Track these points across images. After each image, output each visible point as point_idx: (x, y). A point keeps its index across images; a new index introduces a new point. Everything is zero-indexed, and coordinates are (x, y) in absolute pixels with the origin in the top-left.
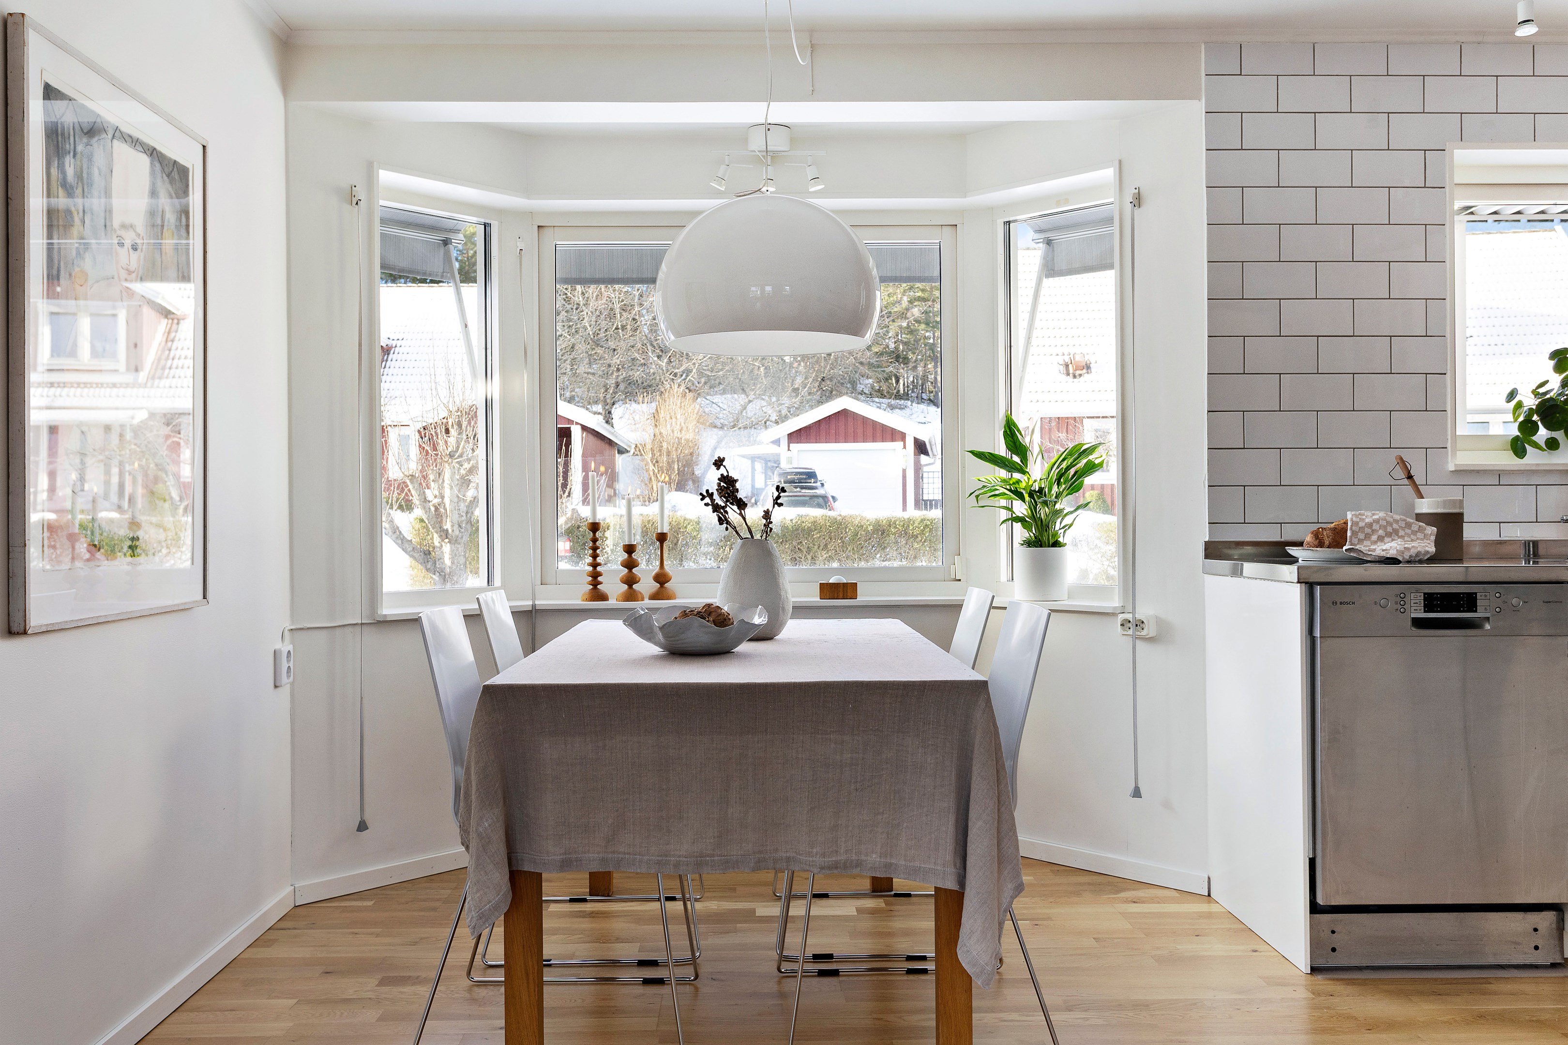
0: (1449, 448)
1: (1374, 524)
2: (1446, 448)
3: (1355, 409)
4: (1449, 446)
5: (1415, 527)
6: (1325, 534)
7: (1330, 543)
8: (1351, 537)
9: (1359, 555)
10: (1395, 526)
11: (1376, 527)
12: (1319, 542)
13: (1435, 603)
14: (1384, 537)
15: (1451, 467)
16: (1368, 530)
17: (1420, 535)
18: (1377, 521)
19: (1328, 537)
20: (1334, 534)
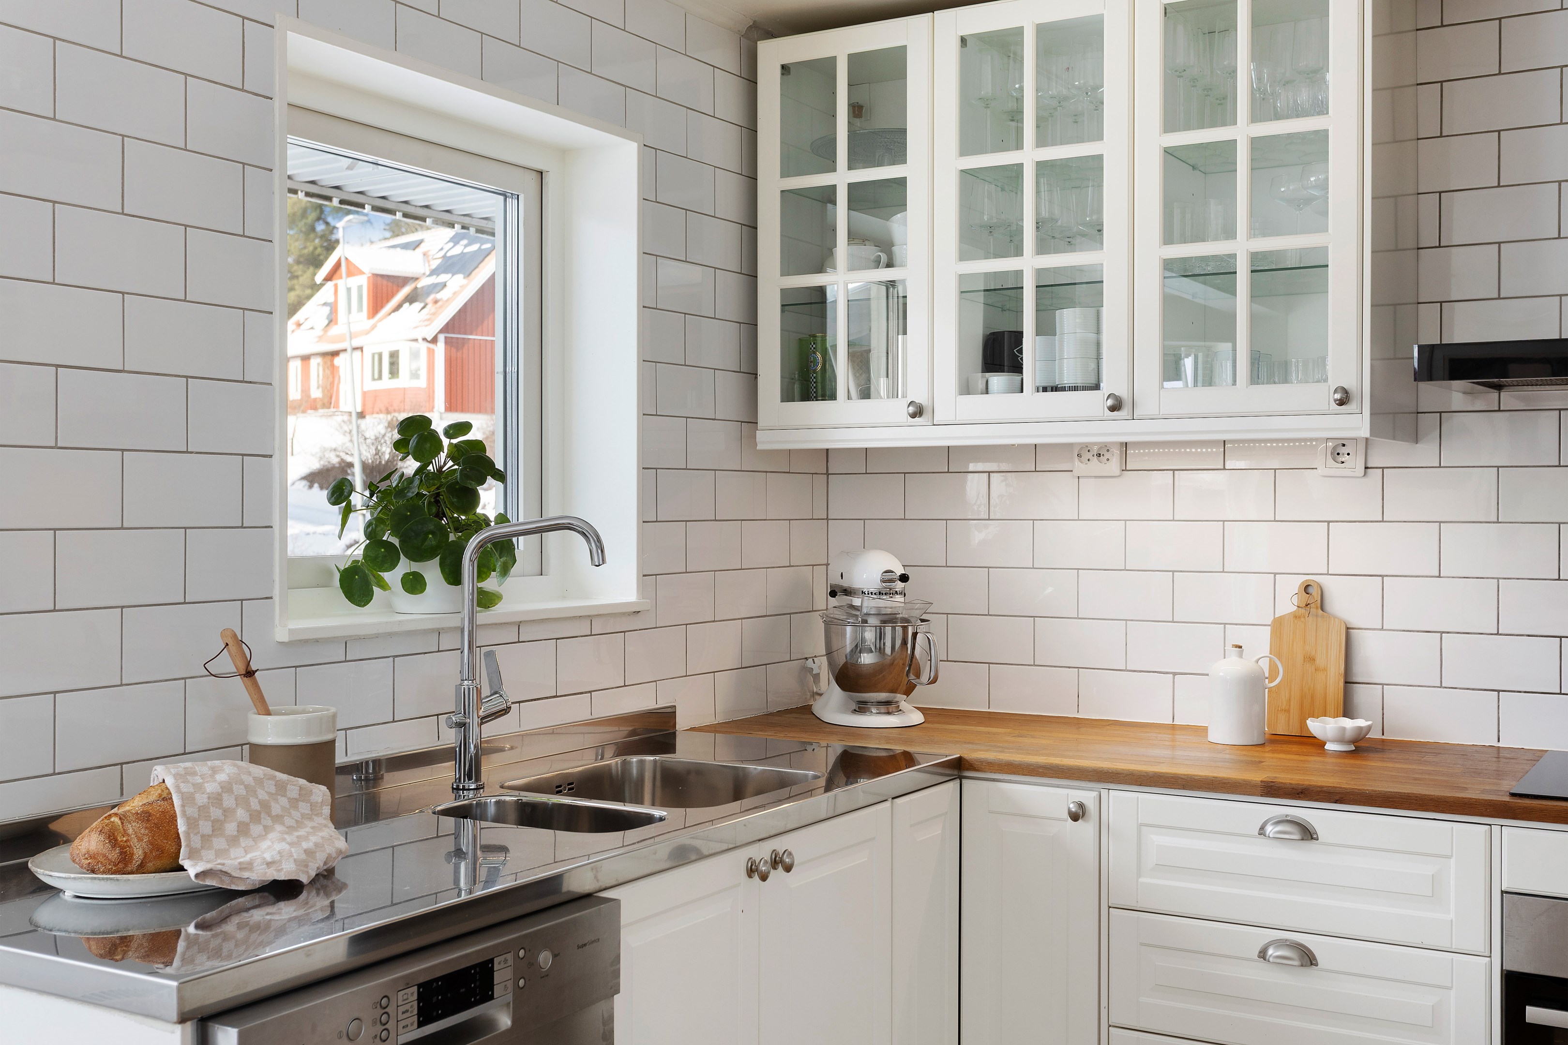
0: (277, 599)
1: (225, 796)
2: (271, 598)
3: (125, 525)
4: (276, 593)
5: (292, 791)
6: (130, 831)
7: (145, 854)
8: (187, 834)
9: (222, 881)
10: (262, 794)
11: (228, 801)
12: (121, 853)
13: (434, 999)
14: (248, 824)
15: (281, 635)
16: (216, 813)
17: (304, 807)
18: (227, 787)
19: (140, 840)
20: (151, 831)
